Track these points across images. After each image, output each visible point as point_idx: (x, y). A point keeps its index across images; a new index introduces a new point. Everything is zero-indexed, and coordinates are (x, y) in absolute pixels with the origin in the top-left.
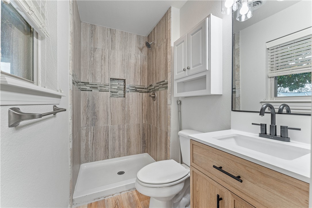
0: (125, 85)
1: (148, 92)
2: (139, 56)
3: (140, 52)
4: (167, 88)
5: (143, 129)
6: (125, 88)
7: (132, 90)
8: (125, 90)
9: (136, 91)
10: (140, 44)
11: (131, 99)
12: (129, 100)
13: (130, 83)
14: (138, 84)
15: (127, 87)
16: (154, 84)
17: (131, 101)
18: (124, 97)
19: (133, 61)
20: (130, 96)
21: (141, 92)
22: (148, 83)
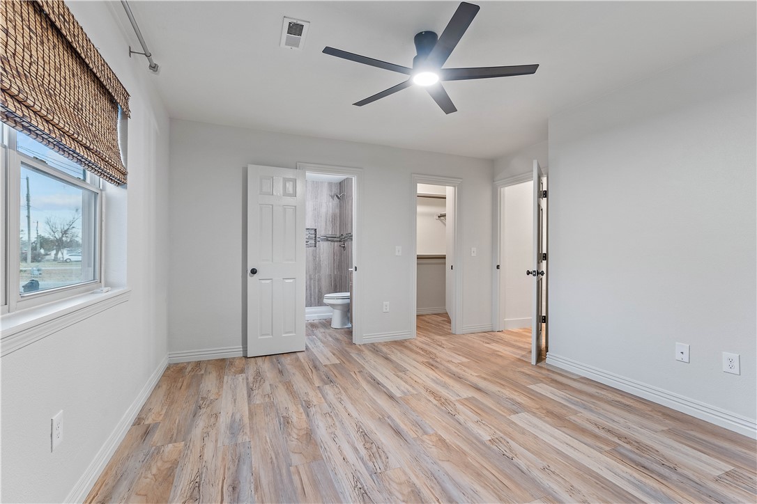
0: (316, 235)
1: (340, 241)
2: (331, 204)
3: (331, 199)
4: (352, 239)
5: (335, 280)
6: (315, 237)
7: (323, 240)
8: (315, 239)
9: (328, 240)
10: (331, 191)
11: (322, 249)
12: (320, 249)
13: (321, 233)
14: (330, 233)
15: (318, 236)
16: (345, 235)
17: (322, 251)
18: (315, 246)
19: (323, 210)
20: (321, 246)
21: (332, 241)
22: (340, 232)
